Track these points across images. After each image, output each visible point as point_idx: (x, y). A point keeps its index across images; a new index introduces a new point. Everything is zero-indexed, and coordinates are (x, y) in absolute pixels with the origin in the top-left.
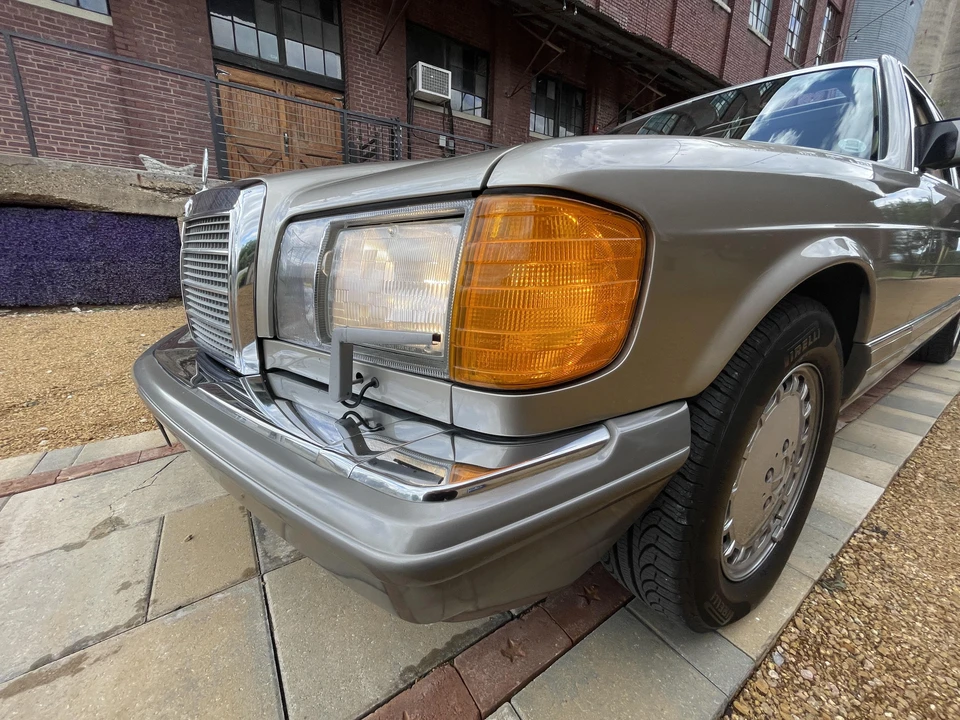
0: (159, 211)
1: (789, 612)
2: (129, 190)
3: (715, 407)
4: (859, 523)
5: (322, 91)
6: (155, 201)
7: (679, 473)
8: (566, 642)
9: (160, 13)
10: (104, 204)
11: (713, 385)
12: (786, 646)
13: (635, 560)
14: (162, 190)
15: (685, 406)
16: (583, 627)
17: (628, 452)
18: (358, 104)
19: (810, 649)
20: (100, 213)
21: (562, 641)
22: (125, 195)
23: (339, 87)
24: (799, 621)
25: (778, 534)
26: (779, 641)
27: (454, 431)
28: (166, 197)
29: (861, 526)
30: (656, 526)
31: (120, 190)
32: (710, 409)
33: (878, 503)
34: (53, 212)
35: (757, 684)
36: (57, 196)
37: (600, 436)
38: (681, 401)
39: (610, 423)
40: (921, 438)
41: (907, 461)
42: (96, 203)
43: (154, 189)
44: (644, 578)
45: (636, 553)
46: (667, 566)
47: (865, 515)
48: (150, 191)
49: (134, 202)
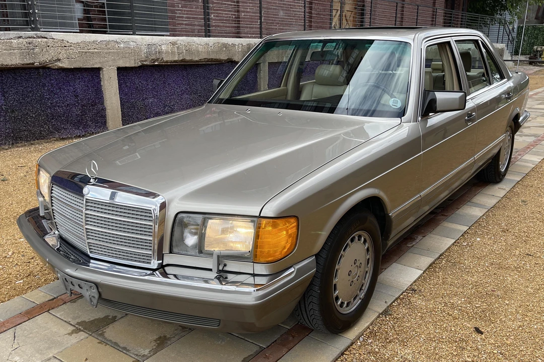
1: (367, 325)
3: (324, 255)
4: (406, 288)
7: (315, 276)
8: (287, 350)
11: (322, 248)
12: (365, 335)
13: (307, 309)
15: (314, 257)
16: (292, 345)
17: (300, 272)
19: (373, 334)
21: (285, 350)
24: (371, 327)
25: (362, 295)
26: (363, 335)
27: (254, 275)
29: (407, 289)
30: (311, 295)
32: (323, 256)
33: (419, 278)
35: (353, 347)
37: (292, 270)
38: (313, 255)
39: (294, 266)
40: (454, 241)
41: (441, 255)
44: (311, 314)
45: (307, 306)
46: (316, 307)
47: (410, 284)
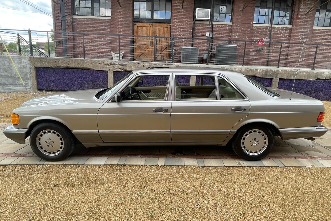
0: (104, 69)
2: (99, 65)
5: (164, 24)
6: (104, 67)
9: (121, 13)
10: (94, 68)
14: (106, 64)
18: (174, 27)
20: (93, 70)
22: (98, 66)
23: (169, 22)
28: (106, 66)
31: (97, 65)
34: (86, 70)
36: (86, 67)
42: (92, 68)
43: (104, 64)
48: (103, 65)
49: (99, 67)
